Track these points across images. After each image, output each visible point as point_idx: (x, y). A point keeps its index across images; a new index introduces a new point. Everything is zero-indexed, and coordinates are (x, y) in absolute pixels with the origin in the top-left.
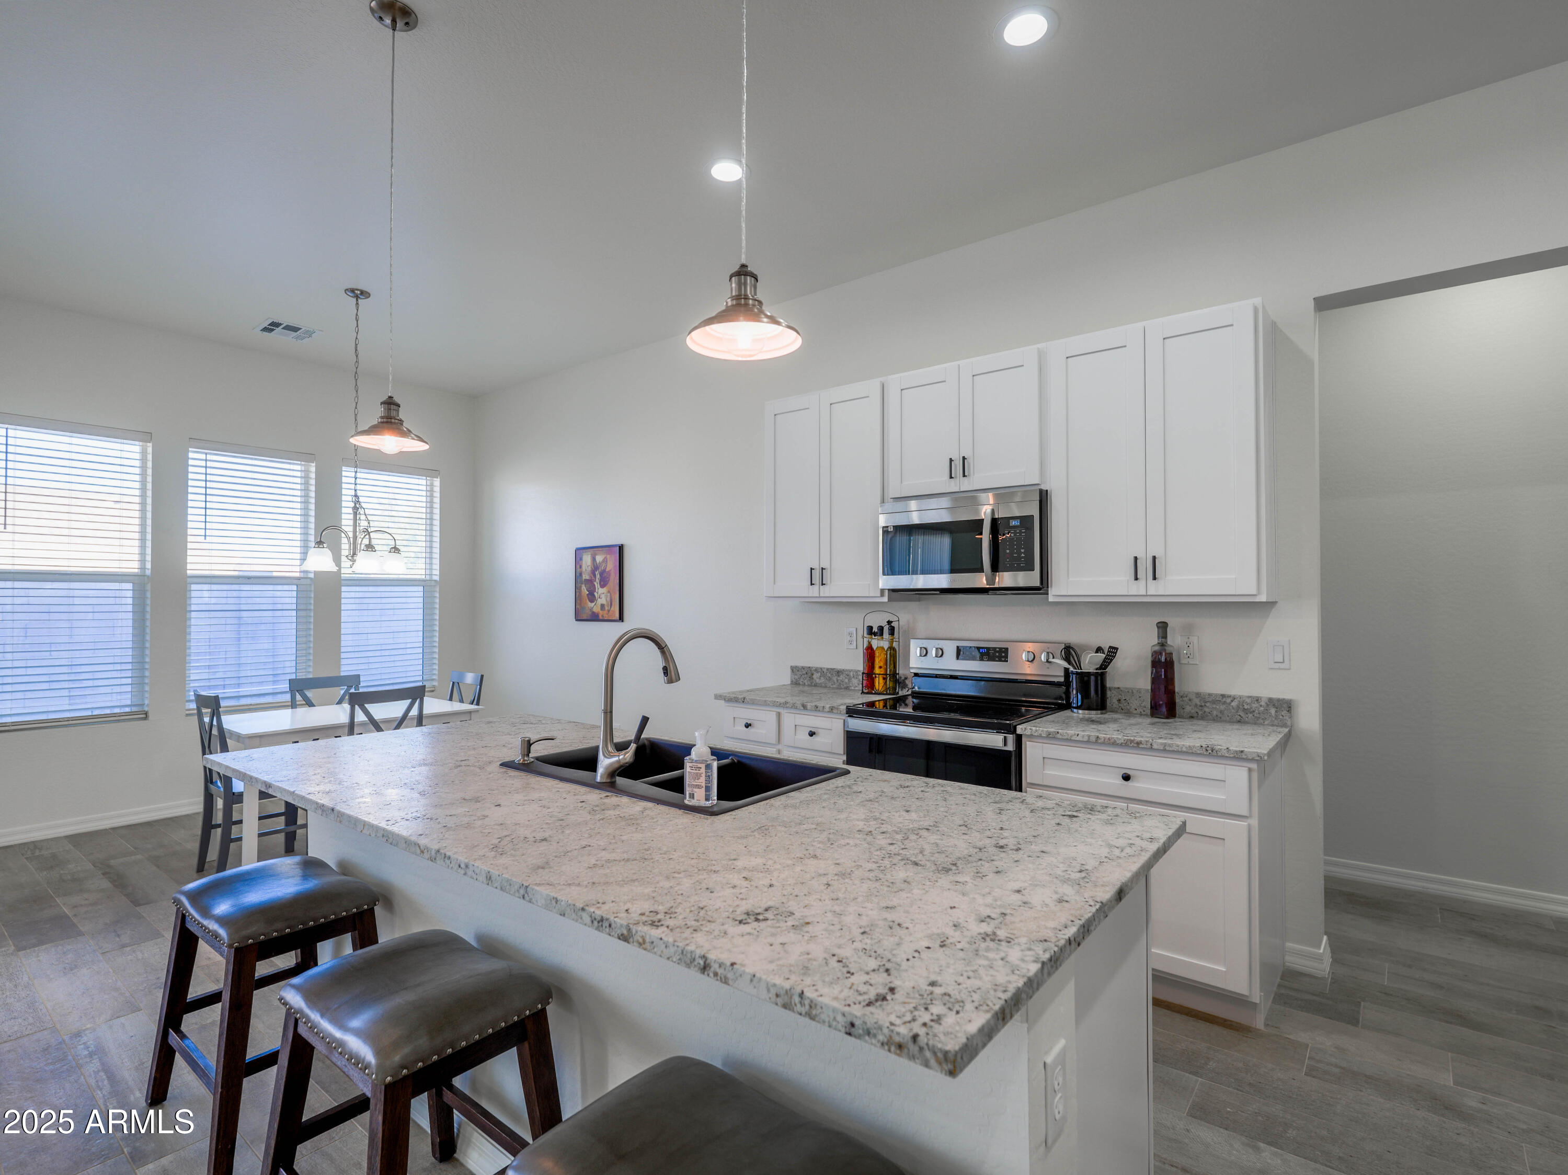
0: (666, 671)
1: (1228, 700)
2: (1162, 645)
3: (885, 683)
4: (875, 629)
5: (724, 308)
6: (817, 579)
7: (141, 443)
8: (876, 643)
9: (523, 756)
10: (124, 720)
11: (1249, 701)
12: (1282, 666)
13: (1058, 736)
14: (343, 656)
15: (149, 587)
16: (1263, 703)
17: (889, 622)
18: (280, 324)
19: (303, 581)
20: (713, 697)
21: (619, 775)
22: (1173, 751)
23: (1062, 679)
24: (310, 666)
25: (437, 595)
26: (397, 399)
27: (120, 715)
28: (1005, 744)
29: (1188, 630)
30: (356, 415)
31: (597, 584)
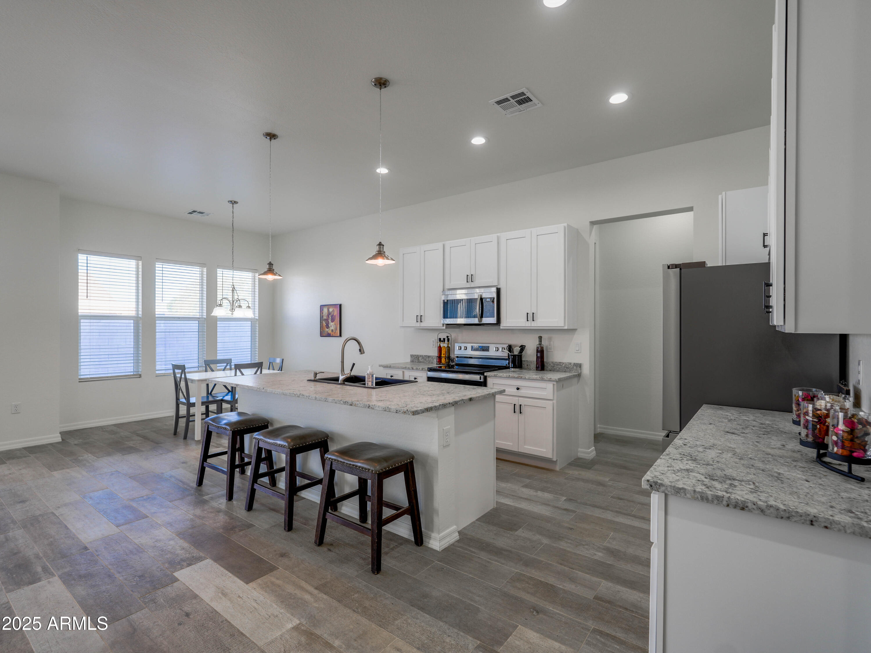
0: (360, 350)
1: (562, 364)
2: (540, 344)
3: (446, 360)
4: (442, 339)
5: (375, 254)
6: (419, 320)
7: (136, 261)
8: (442, 345)
9: (314, 378)
10: (132, 378)
11: (568, 364)
12: (578, 352)
13: (497, 376)
14: (218, 352)
15: (141, 322)
16: (572, 365)
17: (447, 337)
18: (196, 211)
19: (201, 319)
20: (378, 366)
21: (346, 382)
22: (532, 379)
23: (507, 358)
24: (204, 356)
25: (257, 325)
26: (272, 263)
27: (130, 375)
28: (480, 379)
29: (550, 339)
30: (233, 252)
31: (330, 321)
